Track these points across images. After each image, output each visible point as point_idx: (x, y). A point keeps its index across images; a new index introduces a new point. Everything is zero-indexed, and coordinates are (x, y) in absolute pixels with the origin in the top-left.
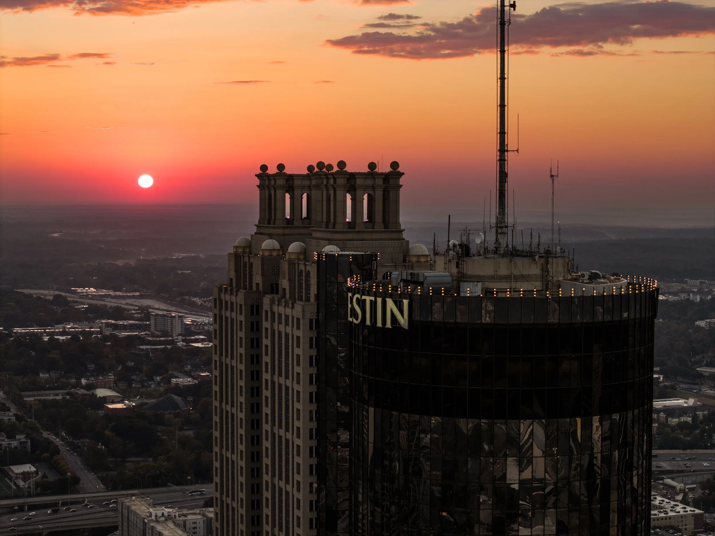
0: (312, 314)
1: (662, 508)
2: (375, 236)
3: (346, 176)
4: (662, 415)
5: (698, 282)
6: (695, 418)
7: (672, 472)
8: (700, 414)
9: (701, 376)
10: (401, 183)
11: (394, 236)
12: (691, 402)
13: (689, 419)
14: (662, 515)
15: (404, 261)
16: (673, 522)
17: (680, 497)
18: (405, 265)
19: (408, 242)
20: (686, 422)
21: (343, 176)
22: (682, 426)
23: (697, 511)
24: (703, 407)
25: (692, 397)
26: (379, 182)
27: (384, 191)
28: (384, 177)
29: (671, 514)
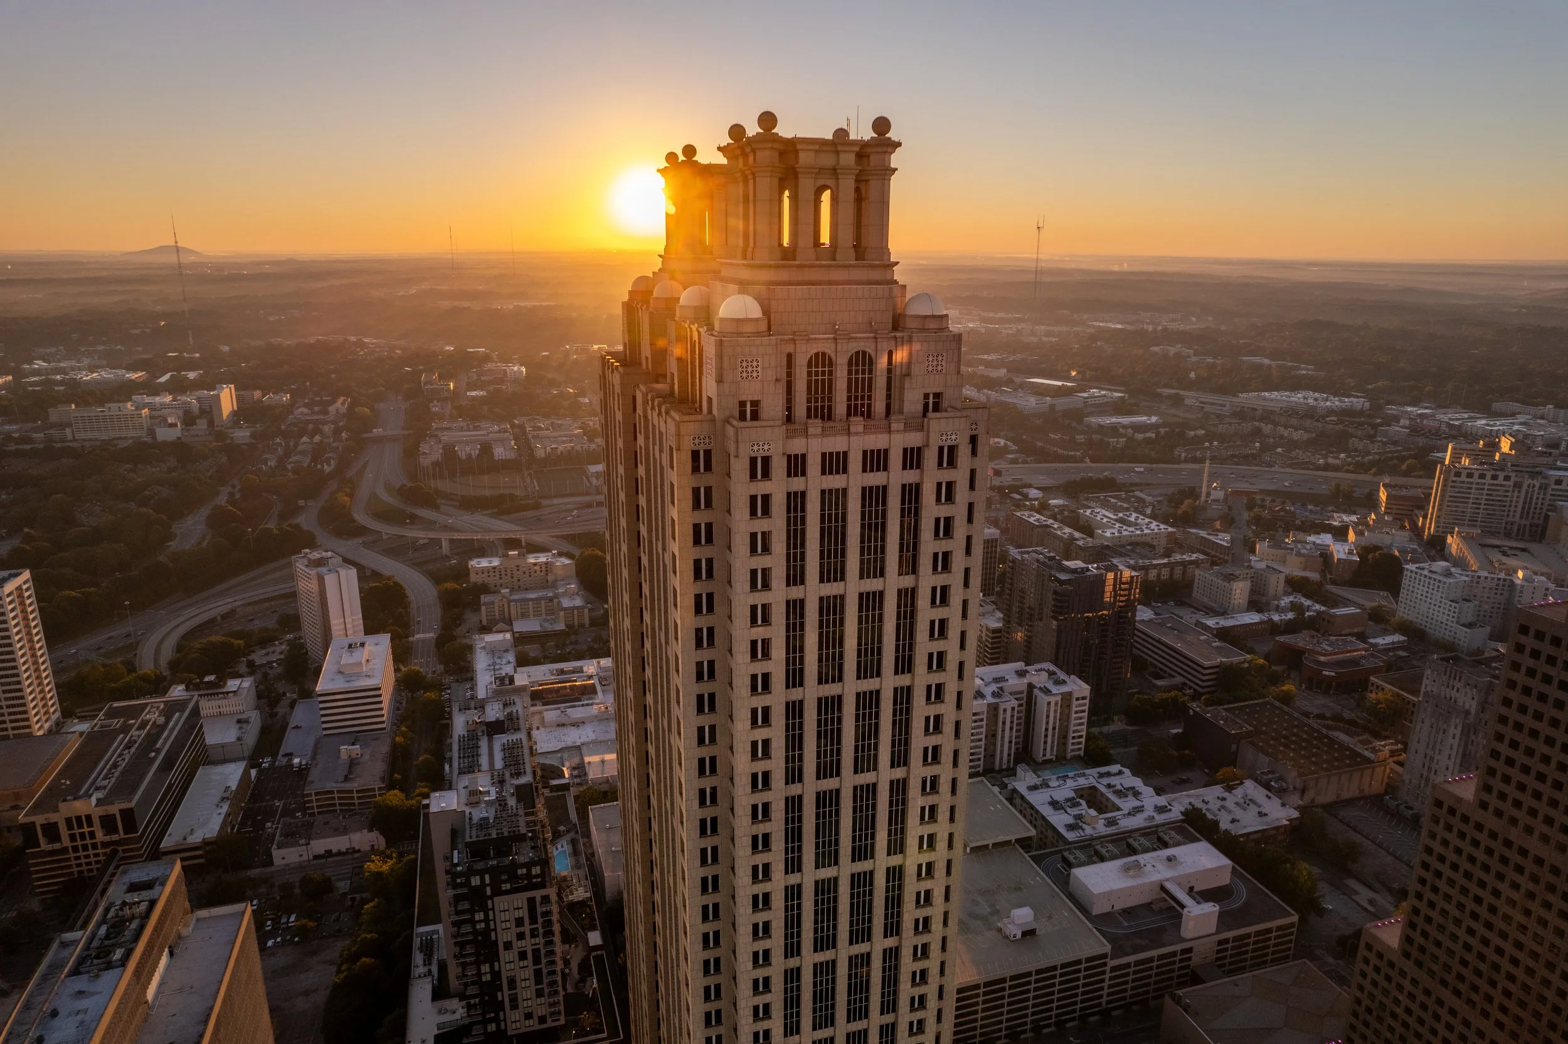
0: (697, 441)
1: (1137, 524)
2: (837, 275)
3: (776, 146)
4: (1130, 430)
5: (1149, 315)
6: (1158, 434)
7: (1141, 484)
8: (1162, 430)
9: (1160, 395)
10: (893, 165)
11: (876, 275)
12: (1154, 419)
13: (1153, 435)
14: (1138, 532)
15: (895, 328)
16: (1148, 540)
17: (1149, 511)
18: (896, 338)
19: (904, 287)
20: (1150, 438)
21: (769, 145)
22: (1148, 441)
23: (1170, 529)
24: (1163, 425)
25: (1155, 415)
26: (848, 159)
27: (857, 181)
28: (857, 149)
29: (1146, 531)
